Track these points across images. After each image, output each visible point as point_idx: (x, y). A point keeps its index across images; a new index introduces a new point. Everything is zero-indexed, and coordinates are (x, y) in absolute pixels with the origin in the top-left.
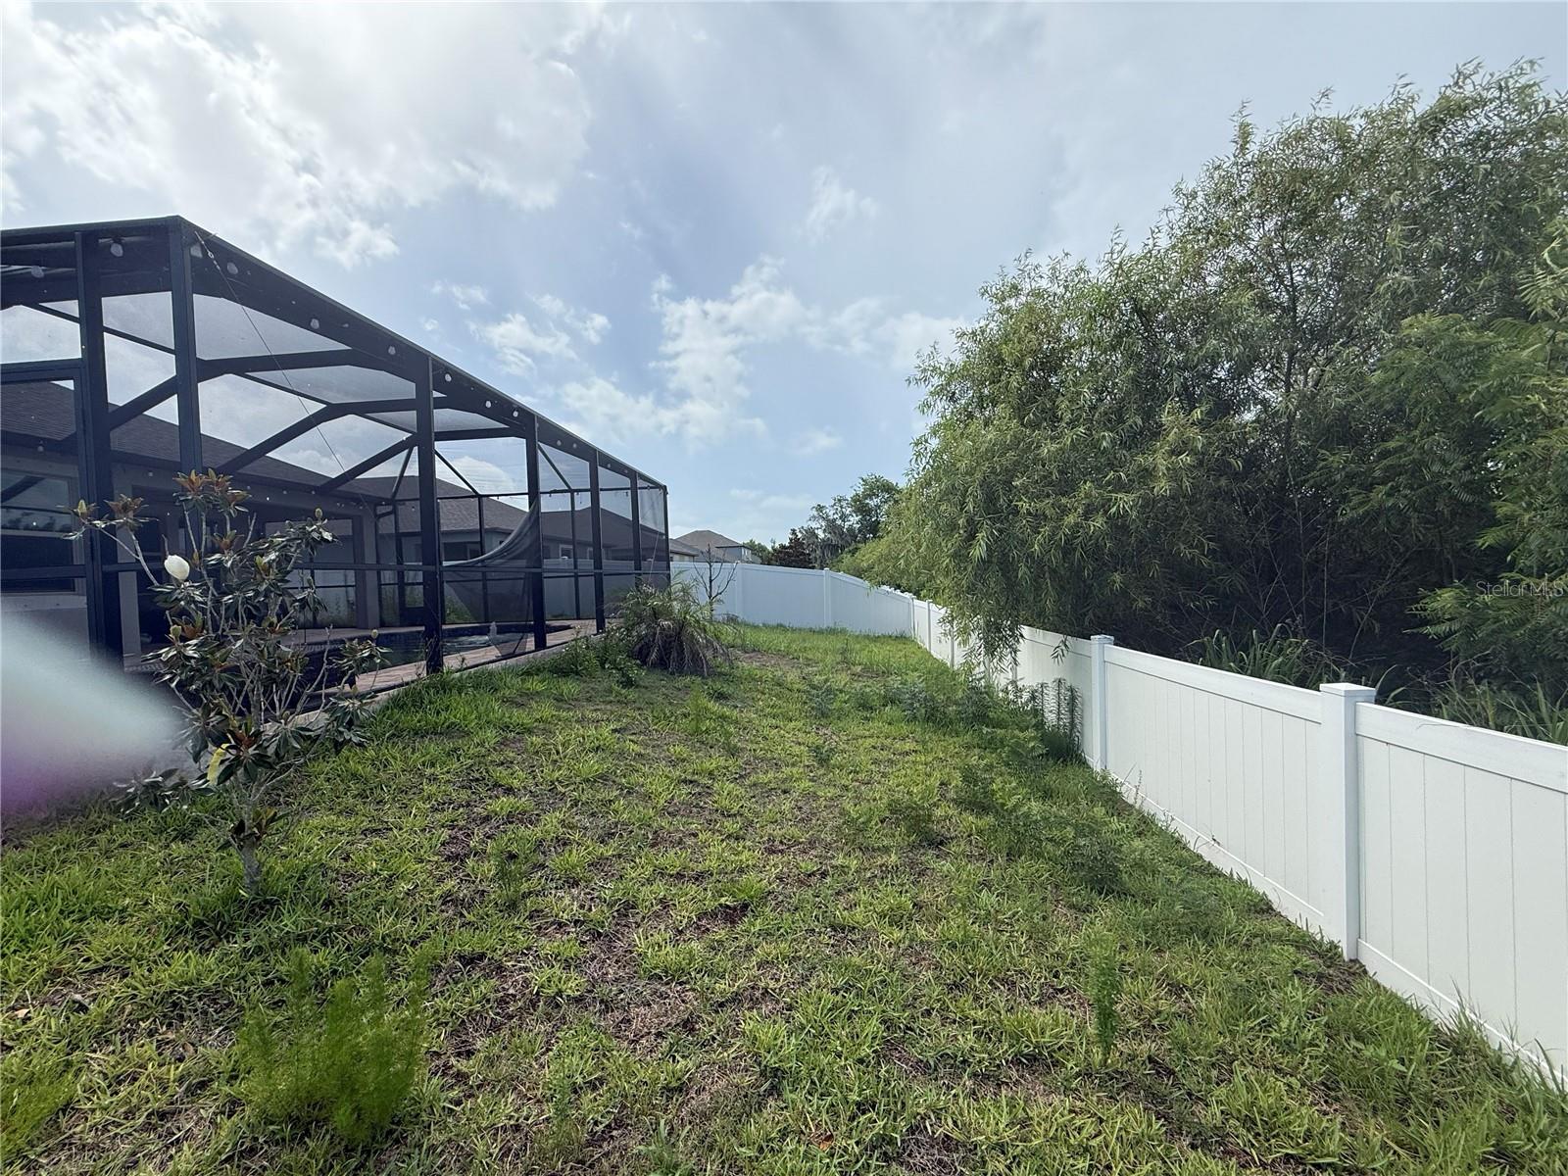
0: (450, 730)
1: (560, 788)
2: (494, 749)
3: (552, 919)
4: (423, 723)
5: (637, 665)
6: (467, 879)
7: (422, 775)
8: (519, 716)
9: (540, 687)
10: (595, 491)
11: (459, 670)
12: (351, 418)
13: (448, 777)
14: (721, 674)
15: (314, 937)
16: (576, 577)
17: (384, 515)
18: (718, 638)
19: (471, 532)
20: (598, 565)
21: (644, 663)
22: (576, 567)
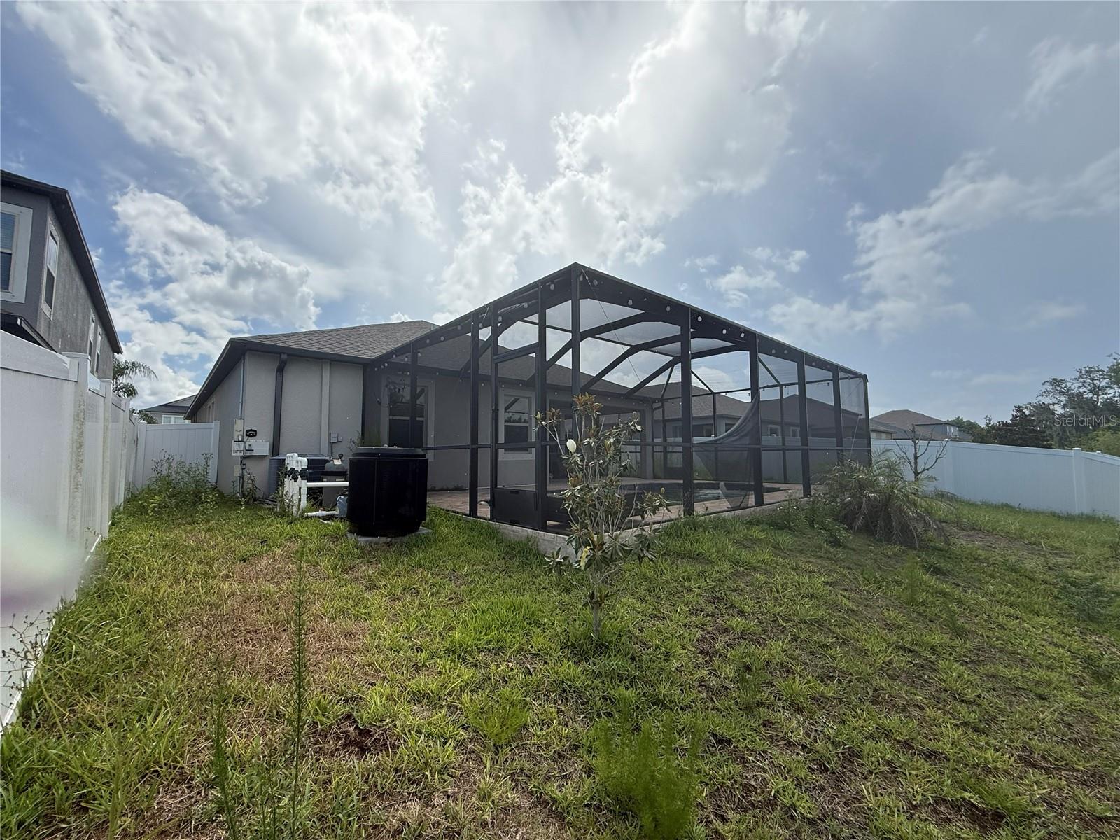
0: (699, 558)
1: (781, 622)
2: (730, 578)
3: (782, 735)
4: (682, 549)
5: (844, 529)
6: (713, 672)
7: (682, 586)
8: (745, 555)
9: (761, 536)
10: (802, 383)
11: (704, 515)
12: (643, 352)
13: (699, 591)
14: (935, 549)
15: (626, 679)
16: (784, 450)
17: (656, 409)
18: (930, 514)
19: (706, 418)
20: (805, 441)
21: (851, 528)
22: (784, 444)
